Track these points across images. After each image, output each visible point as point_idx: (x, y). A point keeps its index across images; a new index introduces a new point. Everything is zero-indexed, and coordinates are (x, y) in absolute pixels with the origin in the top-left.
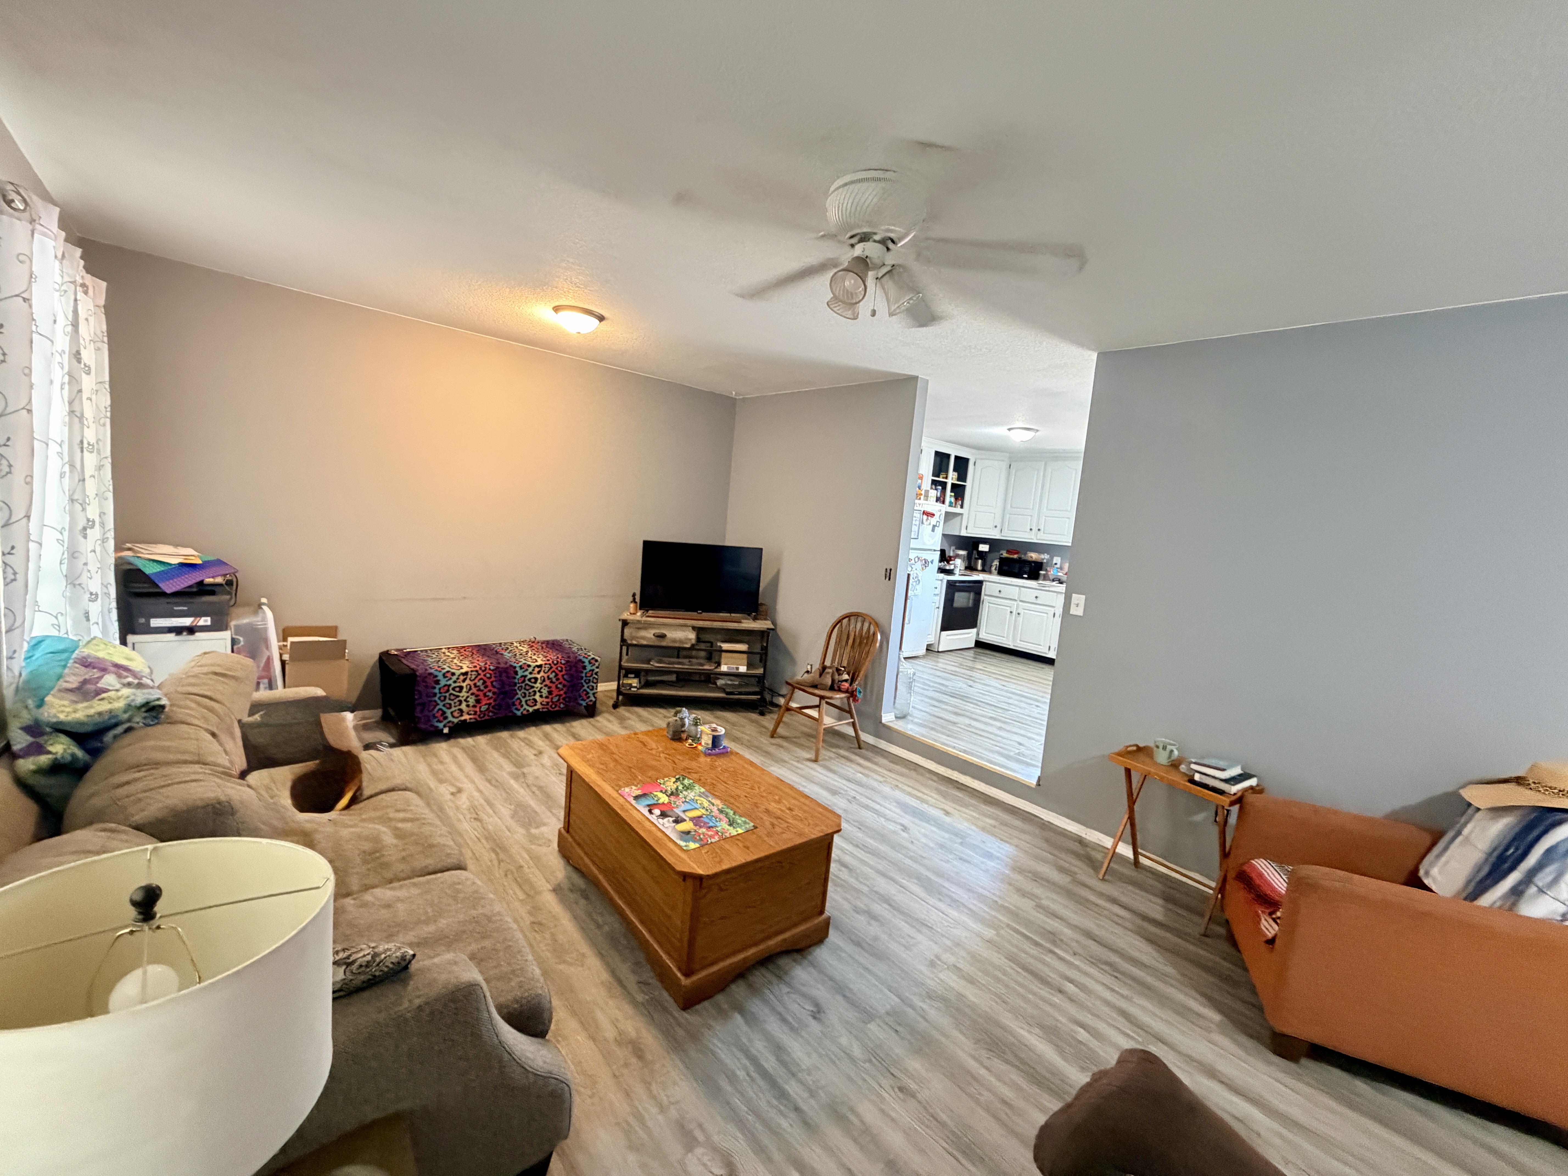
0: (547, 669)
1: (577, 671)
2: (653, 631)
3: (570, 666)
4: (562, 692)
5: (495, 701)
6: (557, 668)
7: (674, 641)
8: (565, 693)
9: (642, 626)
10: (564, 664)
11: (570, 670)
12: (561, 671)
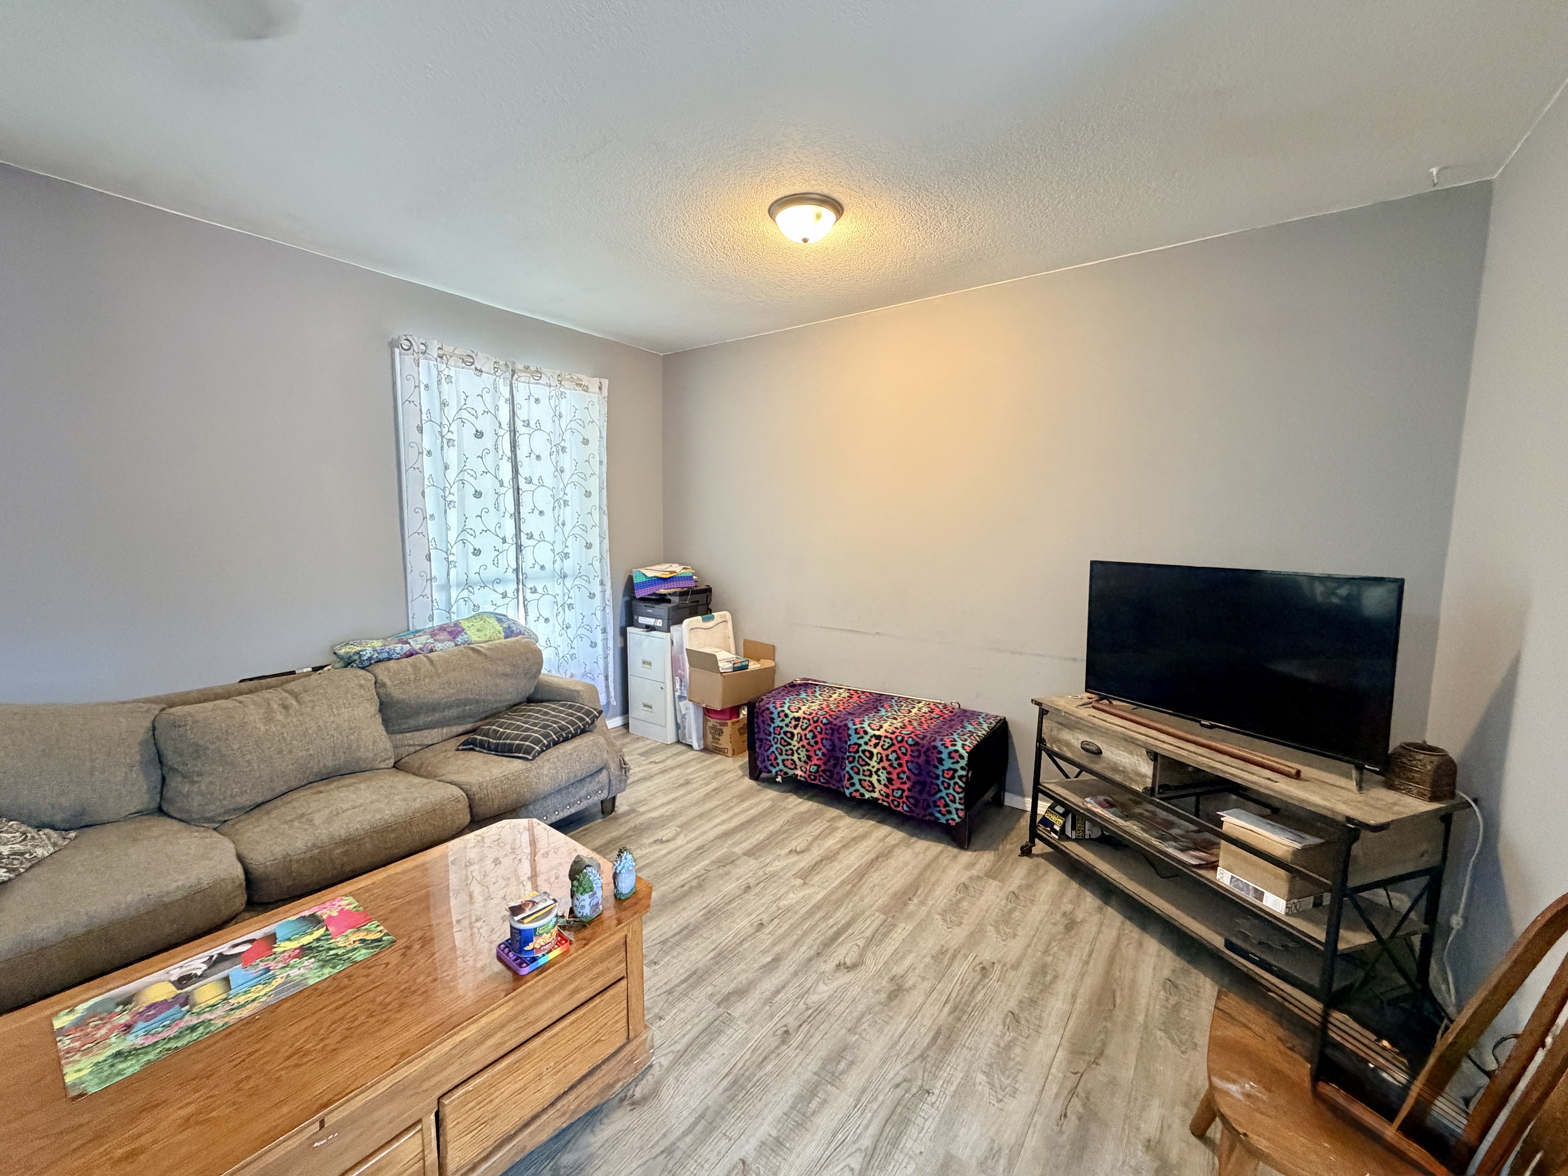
0: (887, 745)
1: (928, 762)
2: (1083, 737)
3: (918, 751)
4: (905, 787)
5: (825, 764)
6: (900, 748)
7: (1115, 769)
8: (909, 789)
9: (1071, 723)
10: (910, 745)
11: (919, 757)
12: (904, 754)
